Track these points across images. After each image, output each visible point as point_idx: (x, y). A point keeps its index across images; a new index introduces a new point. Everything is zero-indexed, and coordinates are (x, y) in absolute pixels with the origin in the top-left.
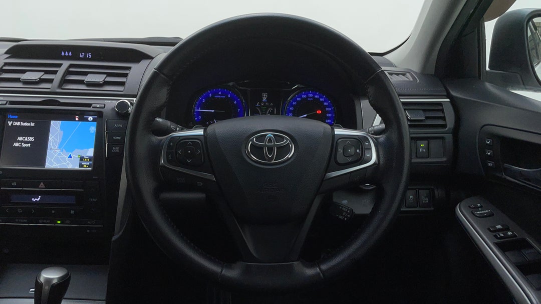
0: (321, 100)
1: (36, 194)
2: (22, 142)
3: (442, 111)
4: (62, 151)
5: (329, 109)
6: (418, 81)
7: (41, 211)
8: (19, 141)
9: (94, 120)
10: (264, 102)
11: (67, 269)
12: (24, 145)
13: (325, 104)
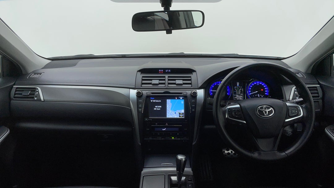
0: (262, 85)
1: (164, 127)
2: (157, 108)
3: (317, 90)
4: (172, 111)
5: (266, 89)
6: (305, 77)
7: (167, 134)
8: (156, 108)
9: (183, 99)
10: (238, 86)
11: (185, 155)
12: (158, 109)
13: (264, 86)
